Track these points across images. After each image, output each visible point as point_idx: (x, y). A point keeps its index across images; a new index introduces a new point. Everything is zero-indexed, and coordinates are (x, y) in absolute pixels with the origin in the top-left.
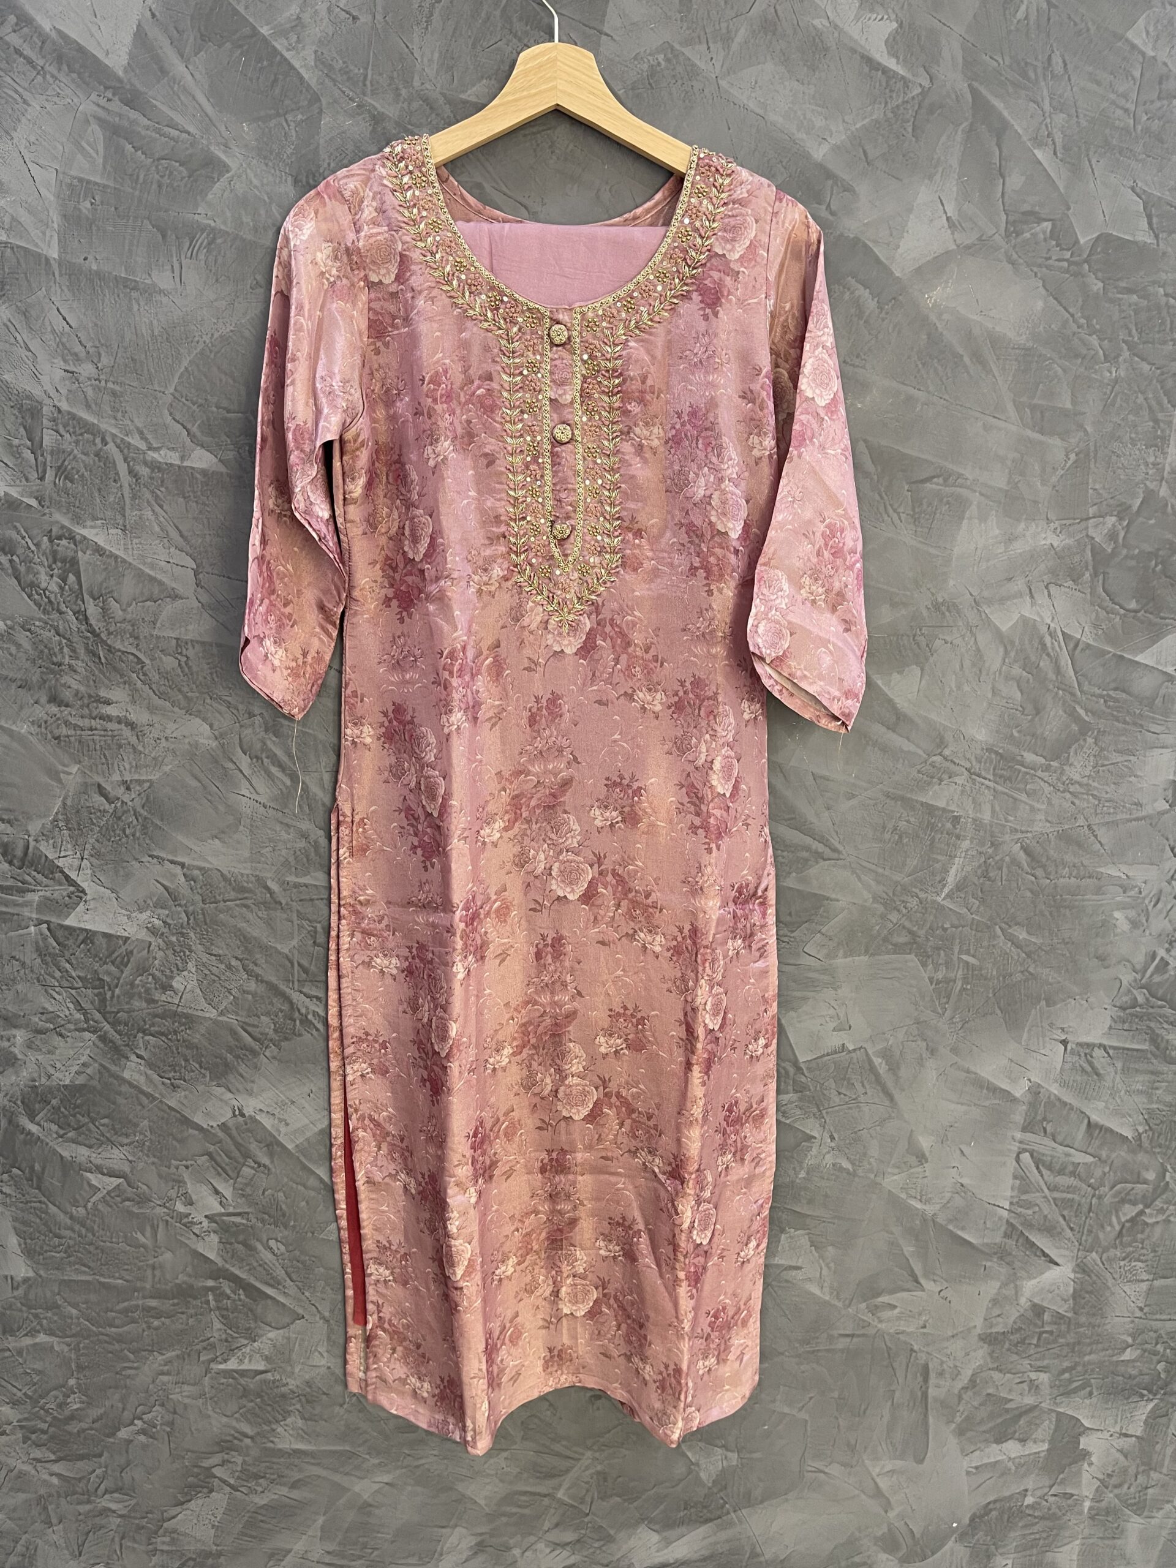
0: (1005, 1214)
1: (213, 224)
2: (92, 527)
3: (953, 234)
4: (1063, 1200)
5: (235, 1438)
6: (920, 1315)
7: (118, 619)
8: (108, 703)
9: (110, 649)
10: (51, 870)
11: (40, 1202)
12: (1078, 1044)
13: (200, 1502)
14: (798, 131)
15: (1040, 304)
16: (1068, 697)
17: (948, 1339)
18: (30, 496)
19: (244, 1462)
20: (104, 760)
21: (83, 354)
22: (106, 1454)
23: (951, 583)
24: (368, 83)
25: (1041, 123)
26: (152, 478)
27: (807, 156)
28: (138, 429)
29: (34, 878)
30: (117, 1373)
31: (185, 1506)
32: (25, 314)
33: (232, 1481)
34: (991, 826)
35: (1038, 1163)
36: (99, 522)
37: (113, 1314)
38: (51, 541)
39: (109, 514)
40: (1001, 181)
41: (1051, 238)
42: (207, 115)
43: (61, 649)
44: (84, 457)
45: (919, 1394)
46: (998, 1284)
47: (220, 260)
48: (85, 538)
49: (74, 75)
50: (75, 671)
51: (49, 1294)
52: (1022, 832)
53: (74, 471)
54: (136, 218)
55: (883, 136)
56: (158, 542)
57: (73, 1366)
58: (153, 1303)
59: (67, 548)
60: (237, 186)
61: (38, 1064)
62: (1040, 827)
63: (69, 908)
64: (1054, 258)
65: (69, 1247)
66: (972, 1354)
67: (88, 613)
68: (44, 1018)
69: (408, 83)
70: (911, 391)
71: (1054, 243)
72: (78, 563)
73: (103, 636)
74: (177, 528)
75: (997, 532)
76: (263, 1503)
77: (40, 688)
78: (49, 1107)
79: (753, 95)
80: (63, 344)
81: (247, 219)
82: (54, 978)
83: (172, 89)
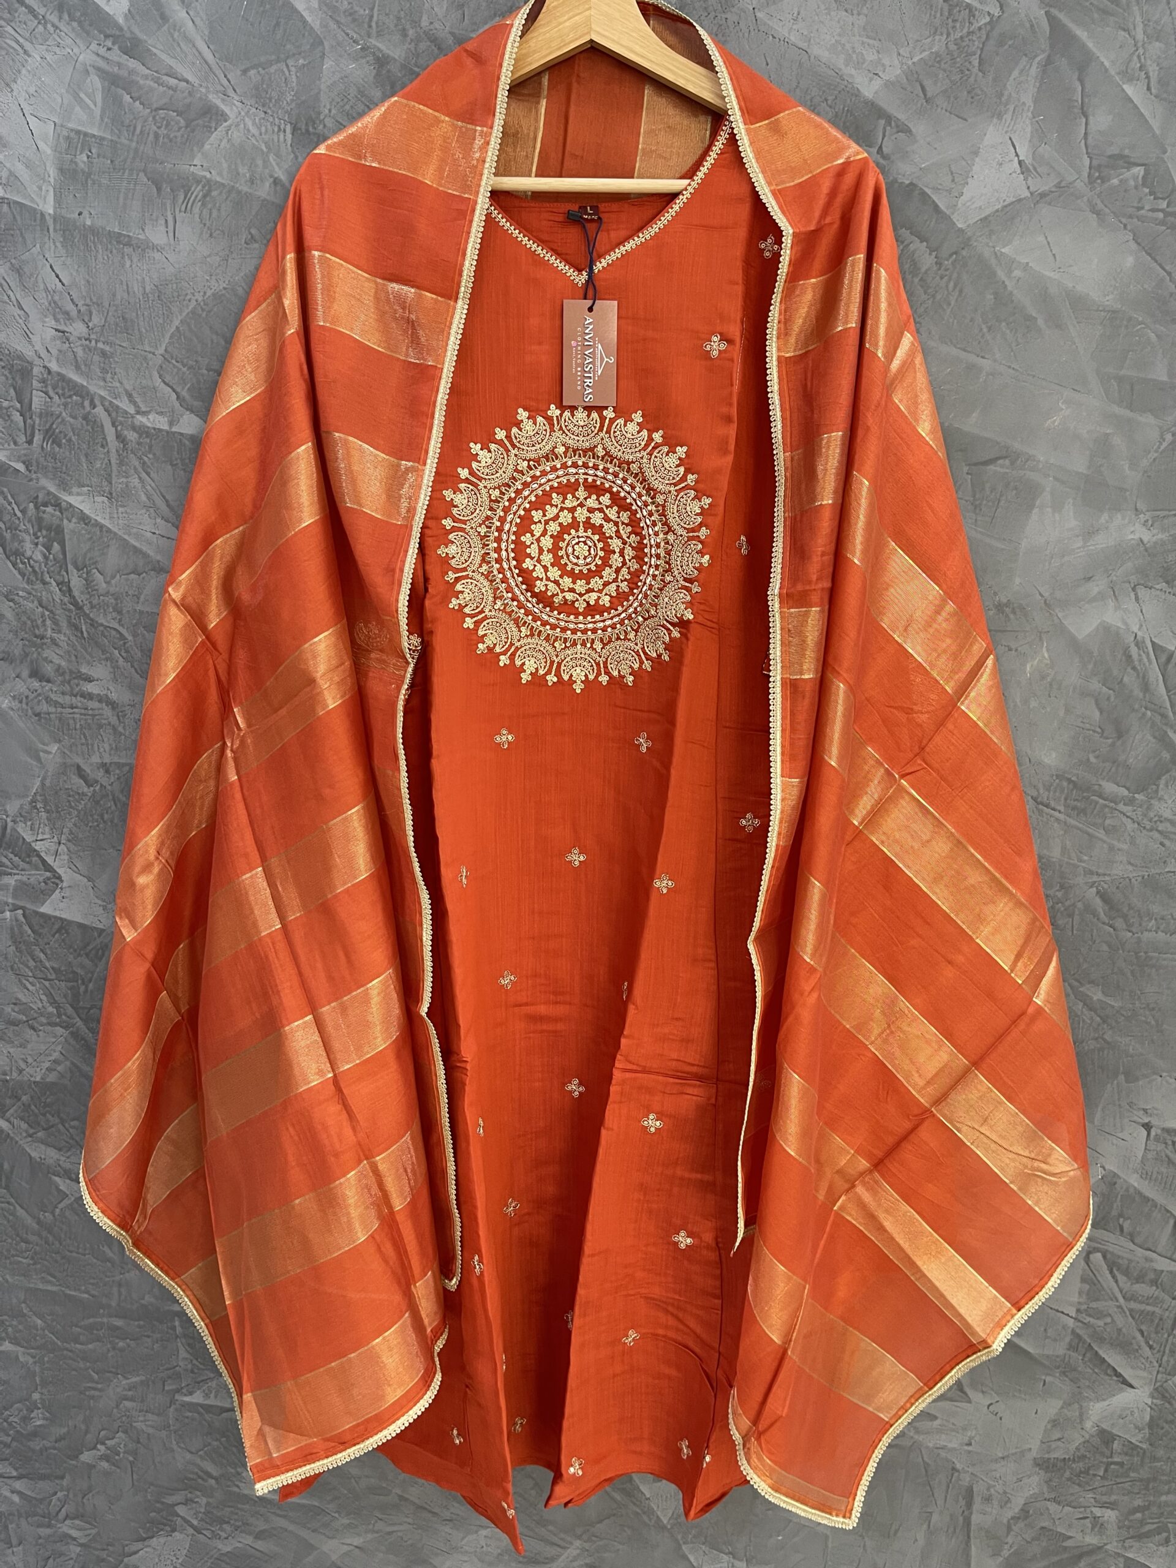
0: (1071, 1323)
1: (208, 175)
2: (78, 494)
3: (1026, 179)
4: (1143, 1311)
5: (199, 1477)
6: (965, 1429)
7: (101, 591)
8: (90, 680)
9: (93, 624)
10: (28, 853)
11: (8, 1203)
12: (1163, 1129)
13: (162, 1540)
14: (847, 65)
15: (1130, 261)
16: (1158, 718)
17: (996, 1461)
18: (18, 461)
19: (208, 1504)
20: (83, 741)
21: (74, 313)
22: (67, 1476)
23: (1017, 581)
24: (374, 24)
25: (1133, 54)
26: (139, 444)
27: (857, 94)
28: (126, 391)
29: (10, 860)
30: (81, 1393)
31: (146, 1543)
32: (18, 271)
33: (195, 1522)
34: (1061, 866)
35: (1113, 1265)
36: (86, 489)
37: (78, 1330)
38: (37, 508)
39: (94, 480)
40: (1084, 120)
41: (1144, 185)
42: (206, 62)
43: (44, 621)
44: (72, 420)
45: (961, 1519)
46: (1061, 1403)
47: (215, 213)
48: (71, 505)
49: (75, 24)
50: (57, 645)
51: (14, 1301)
52: (1098, 874)
53: (62, 435)
54: (131, 170)
55: (945, 71)
56: (144, 511)
57: (38, 1379)
58: (119, 1323)
59: (53, 516)
60: (235, 136)
61: (10, 1056)
62: (1120, 870)
63: (43, 894)
64: (1147, 207)
65: (35, 1253)
66: (1025, 1480)
67: (72, 584)
68: (16, 1009)
69: (416, 23)
70: (972, 358)
71: (1147, 190)
72: (63, 531)
73: (86, 609)
74: (164, 497)
75: (1073, 523)
76: (229, 1550)
77: (22, 662)
78: (19, 1103)
79: (795, 27)
80: (55, 302)
81: (242, 170)
82: (28, 967)
83: (172, 36)
